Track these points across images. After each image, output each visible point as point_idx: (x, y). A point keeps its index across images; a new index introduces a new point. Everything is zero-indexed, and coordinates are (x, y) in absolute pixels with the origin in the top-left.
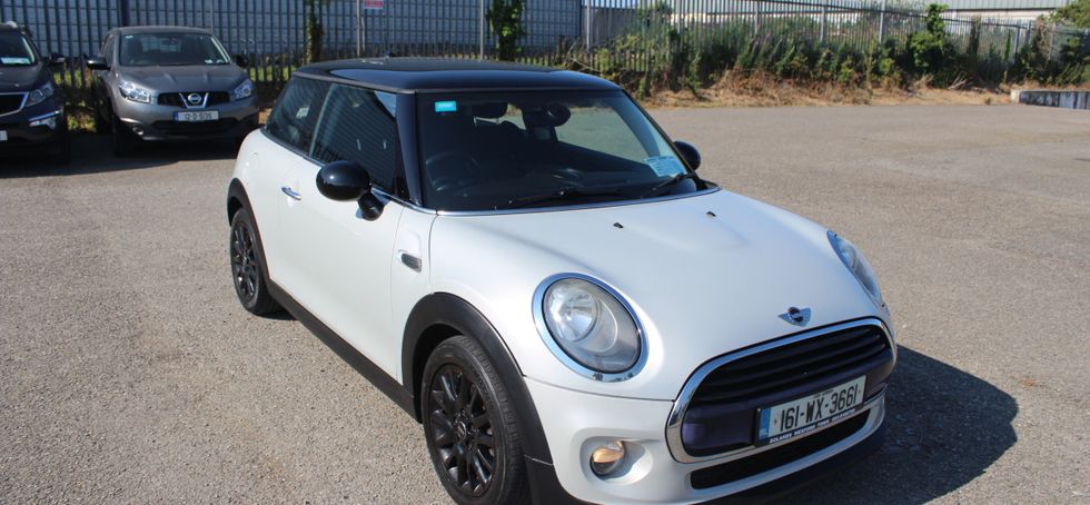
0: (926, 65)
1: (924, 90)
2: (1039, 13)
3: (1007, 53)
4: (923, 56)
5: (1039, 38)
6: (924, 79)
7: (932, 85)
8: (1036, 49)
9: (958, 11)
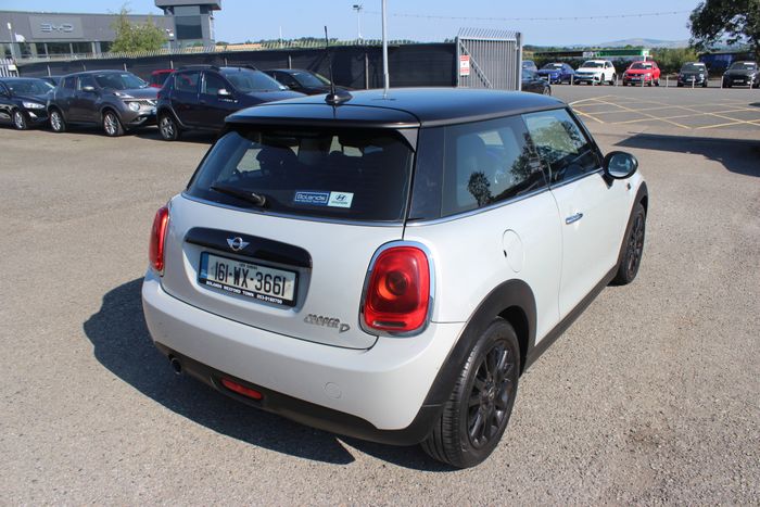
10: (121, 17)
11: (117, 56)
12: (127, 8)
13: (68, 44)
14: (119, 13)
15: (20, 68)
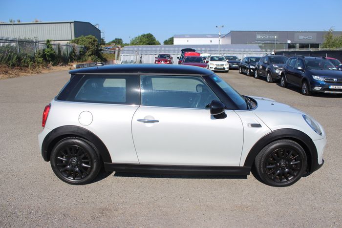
0: (50, 59)
1: (52, 67)
2: (67, 41)
3: (67, 53)
4: (49, 56)
5: (74, 49)
6: (51, 63)
7: (53, 65)
8: (74, 52)
9: (54, 41)
10: (329, 33)
11: (322, 50)
12: (332, 29)
13: (308, 44)
14: (328, 31)
15: (276, 53)
